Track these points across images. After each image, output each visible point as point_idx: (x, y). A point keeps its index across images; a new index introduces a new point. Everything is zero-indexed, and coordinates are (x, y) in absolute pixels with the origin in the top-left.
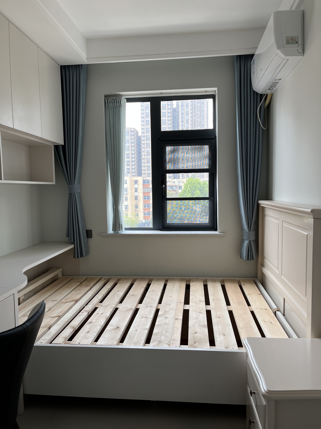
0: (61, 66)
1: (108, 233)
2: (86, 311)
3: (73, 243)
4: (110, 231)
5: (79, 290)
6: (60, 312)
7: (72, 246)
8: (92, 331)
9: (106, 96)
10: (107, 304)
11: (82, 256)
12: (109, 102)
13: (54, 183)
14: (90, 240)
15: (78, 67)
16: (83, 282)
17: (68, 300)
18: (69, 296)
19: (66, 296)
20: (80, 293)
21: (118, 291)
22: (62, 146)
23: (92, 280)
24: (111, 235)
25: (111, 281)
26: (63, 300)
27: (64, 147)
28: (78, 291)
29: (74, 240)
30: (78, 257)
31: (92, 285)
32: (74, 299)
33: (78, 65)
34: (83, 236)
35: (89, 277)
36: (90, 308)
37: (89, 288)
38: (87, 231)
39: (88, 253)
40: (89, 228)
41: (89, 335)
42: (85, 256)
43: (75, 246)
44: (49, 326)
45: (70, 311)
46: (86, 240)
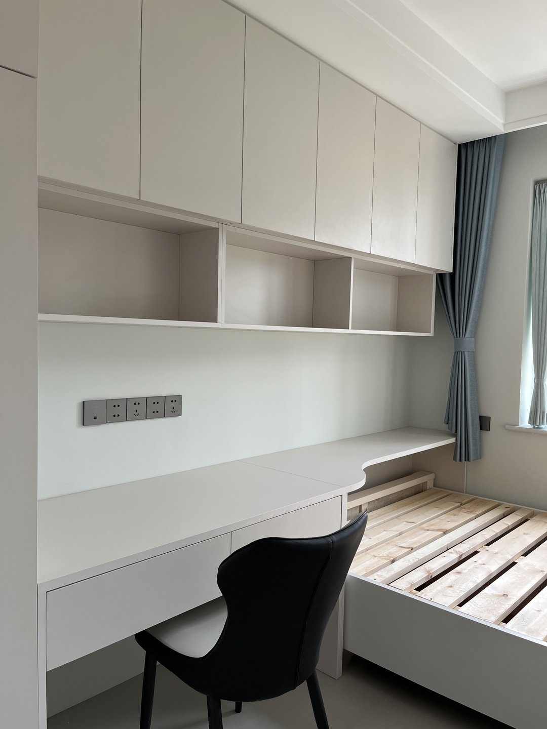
0: (460, 146)
1: (520, 426)
2: (457, 552)
3: (455, 435)
4: (525, 422)
5: (455, 515)
6: (416, 543)
7: (453, 440)
8: (457, 587)
9: (537, 183)
10: (497, 550)
11: (467, 458)
12: (542, 192)
13: (431, 334)
14: (485, 433)
15: (488, 142)
16: (465, 504)
17: (432, 527)
18: (436, 520)
19: (431, 520)
20: (456, 521)
21: (524, 534)
22: (450, 273)
23: (482, 503)
25: (517, 513)
26: (424, 526)
28: (453, 517)
29: (456, 431)
30: (460, 460)
31: (480, 512)
32: (442, 528)
33: (490, 139)
34: (473, 426)
35: (477, 498)
36: (464, 549)
37: (473, 515)
38: (481, 418)
39: (479, 455)
40: (485, 413)
41: (450, 591)
42: (473, 461)
43: (456, 440)
44: (392, 559)
45: (432, 544)
46: (478, 433)
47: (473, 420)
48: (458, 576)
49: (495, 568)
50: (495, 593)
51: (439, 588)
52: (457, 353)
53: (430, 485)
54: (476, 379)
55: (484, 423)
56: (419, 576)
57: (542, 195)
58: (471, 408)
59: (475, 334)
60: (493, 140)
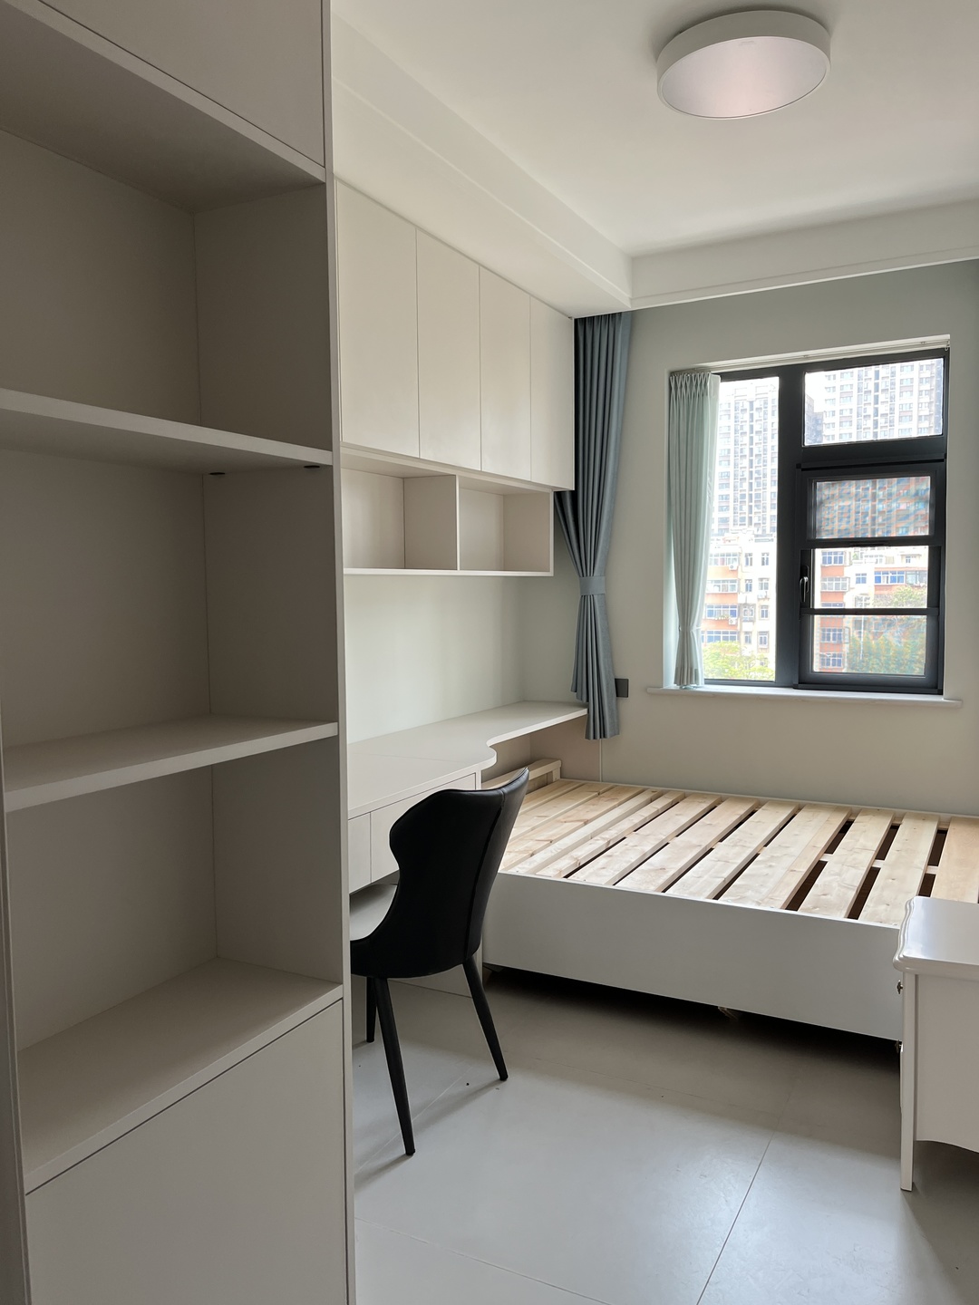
0: (576, 320)
1: (664, 688)
2: (604, 839)
3: (587, 706)
4: (671, 683)
5: (594, 805)
6: (554, 835)
7: (583, 712)
8: (610, 868)
9: (672, 374)
10: (648, 832)
11: (603, 735)
12: (679, 386)
13: (550, 574)
14: (623, 701)
15: (612, 318)
16: (604, 792)
17: (570, 819)
18: (573, 812)
19: (566, 812)
20: (596, 810)
21: (677, 815)
22: (572, 492)
23: (625, 790)
24: (671, 693)
25: (665, 795)
26: (559, 818)
27: (574, 494)
28: (592, 807)
29: (588, 700)
30: (594, 738)
31: (623, 799)
32: (582, 819)
33: (614, 315)
34: (608, 691)
35: (618, 786)
36: (613, 834)
37: (616, 803)
38: (616, 680)
39: (617, 731)
40: (621, 676)
41: (603, 872)
42: (611, 736)
43: (588, 712)
44: (531, 852)
45: (573, 835)
46: (614, 701)
47: (607, 684)
48: (610, 859)
49: (648, 847)
50: (652, 868)
51: (591, 870)
52: (584, 597)
53: (556, 776)
54: (608, 630)
55: (621, 688)
56: (566, 864)
57: (679, 390)
58: (605, 668)
59: (605, 572)
60: (617, 317)
